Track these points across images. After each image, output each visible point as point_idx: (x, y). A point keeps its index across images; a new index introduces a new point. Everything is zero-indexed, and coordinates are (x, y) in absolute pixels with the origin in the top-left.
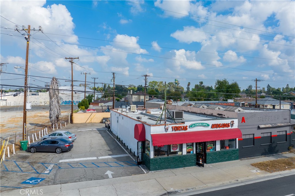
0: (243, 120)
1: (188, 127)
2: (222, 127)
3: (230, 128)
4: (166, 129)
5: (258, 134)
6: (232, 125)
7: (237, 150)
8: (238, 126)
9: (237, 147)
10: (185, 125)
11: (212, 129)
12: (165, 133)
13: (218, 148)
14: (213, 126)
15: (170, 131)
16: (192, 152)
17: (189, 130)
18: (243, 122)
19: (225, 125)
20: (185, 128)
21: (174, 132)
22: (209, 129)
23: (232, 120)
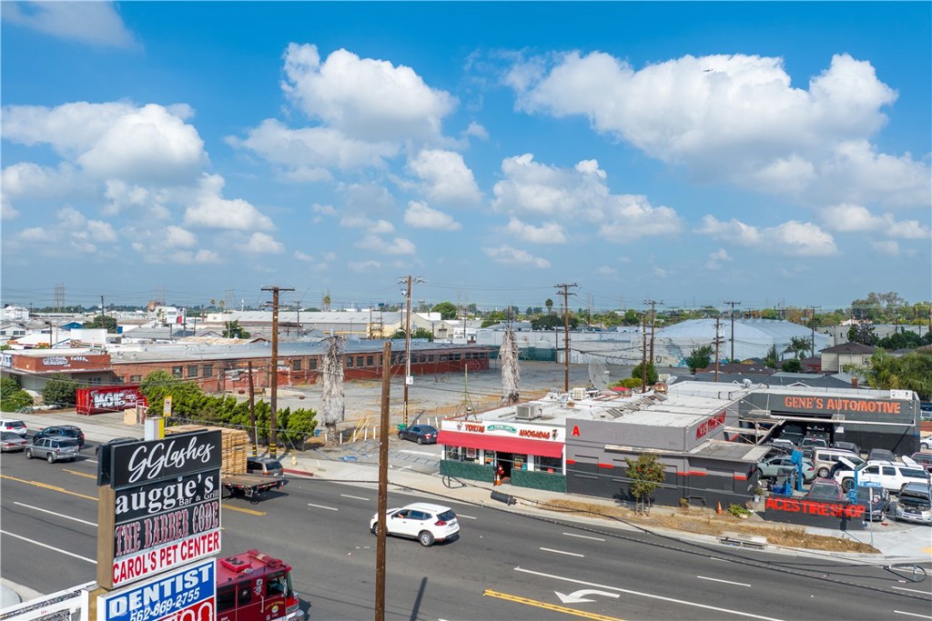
0: (576, 431)
1: (486, 429)
2: (535, 436)
3: (551, 439)
4: (459, 427)
5: (607, 460)
6: (554, 436)
7: (563, 477)
8: (566, 439)
9: (564, 473)
10: (482, 425)
11: (521, 437)
12: (457, 431)
13: (531, 467)
14: (522, 433)
15: (463, 430)
16: (492, 463)
17: (487, 432)
18: (576, 435)
19: (540, 434)
20: (482, 429)
21: (468, 432)
22: (517, 435)
23: (555, 428)
